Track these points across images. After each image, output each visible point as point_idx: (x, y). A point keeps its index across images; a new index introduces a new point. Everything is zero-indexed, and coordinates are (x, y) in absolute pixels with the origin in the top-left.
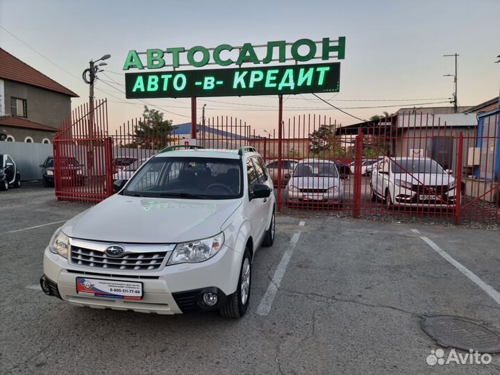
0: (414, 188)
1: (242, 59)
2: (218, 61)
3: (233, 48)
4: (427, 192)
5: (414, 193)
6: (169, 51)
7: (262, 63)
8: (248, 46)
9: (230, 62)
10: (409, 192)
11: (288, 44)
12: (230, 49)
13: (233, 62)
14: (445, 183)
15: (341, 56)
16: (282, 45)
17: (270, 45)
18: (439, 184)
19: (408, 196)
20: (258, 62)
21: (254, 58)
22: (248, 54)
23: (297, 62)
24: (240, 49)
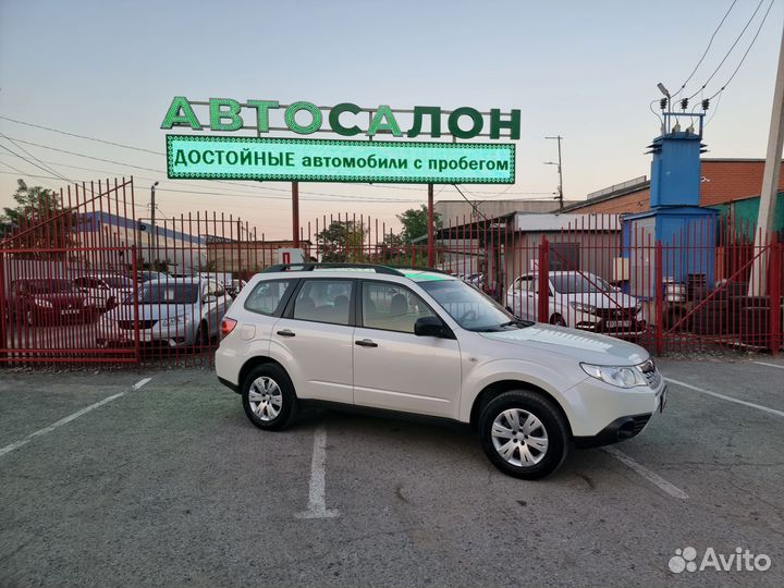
0: (599, 312)
1: (375, 128)
2: (336, 127)
3: (361, 110)
4: (613, 317)
5: (599, 319)
6: (251, 105)
7: (405, 136)
8: (387, 111)
9: (356, 130)
10: (593, 318)
11: (443, 112)
12: (355, 109)
13: (361, 132)
14: (633, 305)
15: (515, 135)
16: (436, 113)
17: (419, 112)
18: (626, 306)
19: (592, 324)
20: (400, 134)
21: (393, 128)
23: (454, 139)
24: (371, 112)
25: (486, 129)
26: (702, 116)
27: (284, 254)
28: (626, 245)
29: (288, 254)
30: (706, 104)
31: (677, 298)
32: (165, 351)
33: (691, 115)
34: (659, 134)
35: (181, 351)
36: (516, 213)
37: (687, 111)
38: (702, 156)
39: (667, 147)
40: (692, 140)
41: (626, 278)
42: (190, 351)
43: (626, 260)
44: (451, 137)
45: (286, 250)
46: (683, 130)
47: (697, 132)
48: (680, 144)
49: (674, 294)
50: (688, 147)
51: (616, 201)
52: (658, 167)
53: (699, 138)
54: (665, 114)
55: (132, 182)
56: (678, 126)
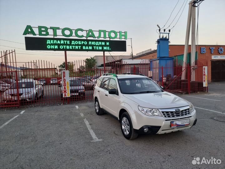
1: (88, 36)
2: (77, 35)
3: (84, 30)
6: (51, 28)
7: (97, 38)
8: (91, 31)
9: (83, 36)
11: (107, 32)
12: (82, 30)
13: (84, 37)
16: (104, 32)
17: (100, 31)
20: (95, 38)
21: (93, 36)
22: (90, 34)
23: (110, 39)
24: (87, 31)
25: (118, 37)
26: (169, 34)
27: (63, 72)
28: (151, 67)
29: (64, 72)
30: (170, 31)
31: (165, 81)
32: (25, 103)
33: (166, 33)
34: (159, 38)
35: (30, 102)
36: (122, 59)
37: (165, 32)
38: (169, 44)
39: (161, 42)
40: (166, 40)
41: (152, 76)
42: (33, 102)
43: (151, 71)
44: (109, 38)
45: (64, 71)
46: (164, 37)
47: (168, 38)
48: (164, 41)
49: (165, 80)
50: (166, 42)
51: (146, 56)
52: (159, 47)
53: (168, 39)
54: (160, 33)
55: (15, 51)
56: (163, 36)
